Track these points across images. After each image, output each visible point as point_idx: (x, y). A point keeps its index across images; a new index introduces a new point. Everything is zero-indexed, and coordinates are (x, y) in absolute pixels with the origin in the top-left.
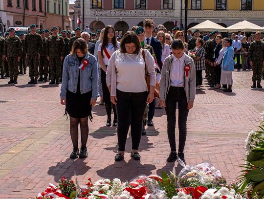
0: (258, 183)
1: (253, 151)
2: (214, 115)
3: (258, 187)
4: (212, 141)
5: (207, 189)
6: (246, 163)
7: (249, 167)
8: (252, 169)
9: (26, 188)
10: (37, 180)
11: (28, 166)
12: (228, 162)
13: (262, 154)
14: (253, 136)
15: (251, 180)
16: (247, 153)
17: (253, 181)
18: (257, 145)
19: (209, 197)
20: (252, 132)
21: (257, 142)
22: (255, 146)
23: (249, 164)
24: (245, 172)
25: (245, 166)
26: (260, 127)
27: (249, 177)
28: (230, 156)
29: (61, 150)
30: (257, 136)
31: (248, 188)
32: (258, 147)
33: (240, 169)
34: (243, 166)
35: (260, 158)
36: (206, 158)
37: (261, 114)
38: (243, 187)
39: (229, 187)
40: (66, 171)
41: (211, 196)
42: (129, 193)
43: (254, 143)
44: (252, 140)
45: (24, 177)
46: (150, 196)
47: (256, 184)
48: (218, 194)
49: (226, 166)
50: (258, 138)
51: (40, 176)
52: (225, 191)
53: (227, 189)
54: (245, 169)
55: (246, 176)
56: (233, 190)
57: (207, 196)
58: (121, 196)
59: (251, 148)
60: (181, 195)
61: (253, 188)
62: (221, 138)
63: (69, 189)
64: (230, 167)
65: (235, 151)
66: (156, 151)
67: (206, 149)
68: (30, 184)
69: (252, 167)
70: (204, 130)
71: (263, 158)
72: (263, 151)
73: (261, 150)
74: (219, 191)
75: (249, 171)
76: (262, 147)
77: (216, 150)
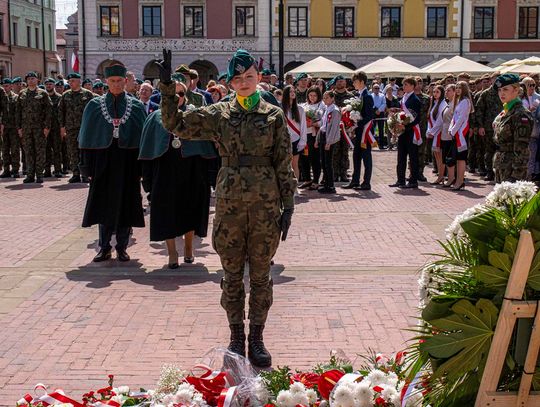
0: (444, 360)
1: (434, 300)
2: (342, 234)
3: (443, 368)
4: (342, 283)
5: (343, 375)
6: (420, 323)
7: (426, 330)
8: (431, 335)
10: (11, 370)
12: (375, 321)
13: (451, 306)
15: (430, 356)
16: (422, 305)
17: (434, 357)
18: (440, 290)
19: (349, 390)
21: (439, 284)
22: (437, 292)
23: (426, 325)
24: (417, 341)
25: (419, 329)
27: (426, 350)
28: (378, 311)
29: (54, 311)
30: (439, 271)
31: (426, 370)
32: (442, 293)
34: (415, 328)
35: (447, 313)
36: (334, 316)
37: (447, 230)
38: (415, 369)
39: (383, 369)
41: (353, 388)
42: (192, 387)
43: (435, 285)
44: (431, 280)
46: (235, 393)
47: (439, 362)
48: (366, 383)
49: (372, 329)
50: (442, 276)
51: (16, 361)
52: (378, 378)
53: (382, 374)
54: (419, 334)
55: (421, 348)
56: (392, 374)
57: (346, 388)
58: (179, 393)
59: (429, 294)
60: (297, 390)
61: (435, 371)
62: (359, 277)
64: (379, 330)
65: (386, 300)
67: (333, 299)
69: (430, 331)
70: (325, 264)
71: (452, 313)
72: (453, 299)
73: (448, 299)
74: (366, 378)
75: (427, 338)
76: (450, 291)
77: (351, 300)
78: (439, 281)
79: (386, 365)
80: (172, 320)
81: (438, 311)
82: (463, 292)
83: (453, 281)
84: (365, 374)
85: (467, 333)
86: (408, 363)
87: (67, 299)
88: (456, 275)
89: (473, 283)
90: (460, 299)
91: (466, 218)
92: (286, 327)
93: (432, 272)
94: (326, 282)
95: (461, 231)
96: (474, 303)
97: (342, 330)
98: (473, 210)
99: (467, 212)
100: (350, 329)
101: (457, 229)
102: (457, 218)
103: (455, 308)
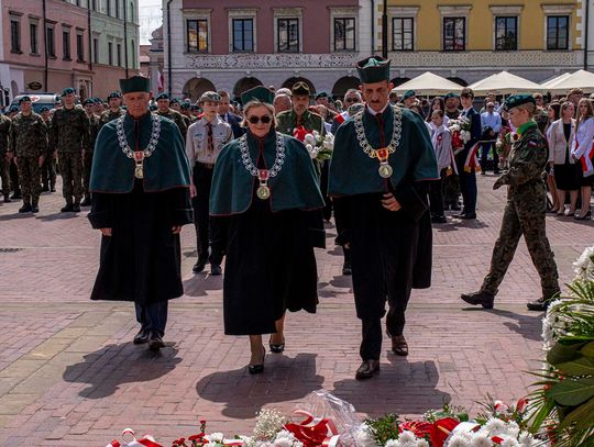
0: (570, 409)
1: (560, 341)
2: (454, 267)
3: (571, 416)
4: (455, 322)
5: (457, 424)
6: (545, 366)
7: (552, 375)
8: (557, 380)
9: (72, 431)
10: (95, 414)
12: (492, 364)
13: (579, 349)
15: (556, 404)
16: (546, 347)
17: (561, 405)
18: (567, 330)
19: (465, 440)
20: (557, 302)
21: (566, 324)
22: (564, 332)
23: (552, 369)
24: (543, 386)
25: (544, 373)
27: (552, 396)
28: (495, 353)
30: (566, 310)
31: (552, 419)
32: (569, 334)
33: (536, 379)
34: (539, 372)
35: (575, 356)
37: (575, 264)
38: (540, 418)
39: (502, 417)
40: (153, 395)
41: (469, 438)
42: (292, 435)
43: (562, 325)
44: (557, 320)
45: (67, 409)
46: (338, 442)
47: (565, 411)
48: (483, 433)
49: (488, 373)
50: (569, 315)
51: (100, 404)
52: (497, 427)
53: (502, 422)
54: (543, 379)
55: (546, 395)
56: (513, 423)
57: (461, 438)
58: (277, 441)
59: (554, 335)
60: (406, 440)
61: (561, 420)
64: (496, 375)
65: (505, 341)
66: (339, 347)
67: (445, 340)
68: (80, 423)
69: (556, 376)
70: (435, 301)
71: (581, 356)
72: (582, 341)
73: (576, 341)
74: (484, 427)
75: (552, 383)
76: (579, 332)
77: (465, 341)
78: (566, 320)
79: (506, 414)
81: (565, 353)
83: (582, 320)
84: (483, 423)
86: (531, 411)
88: (586, 314)
90: (590, 341)
93: (558, 311)
94: (436, 321)
95: (590, 265)
97: (455, 374)
100: (464, 373)
101: (587, 263)
102: (587, 250)
103: (585, 351)
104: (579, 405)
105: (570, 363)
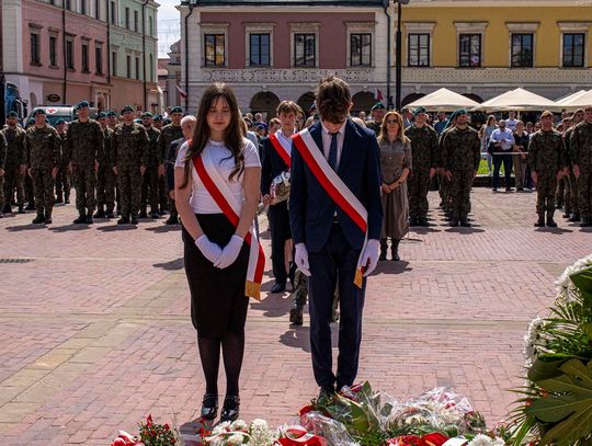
0: (551, 425)
1: (540, 359)
2: (459, 284)
3: (552, 433)
4: (456, 338)
5: (446, 439)
6: (526, 383)
7: (533, 392)
8: (538, 397)
9: (71, 440)
10: (94, 423)
11: (75, 394)
12: (490, 381)
13: (559, 366)
14: (539, 327)
16: (528, 363)
17: (542, 422)
18: (548, 348)
20: (538, 319)
21: (547, 341)
22: (545, 349)
24: (524, 403)
25: (525, 390)
26: (555, 310)
27: (535, 414)
28: (492, 369)
29: (142, 362)
30: (547, 327)
31: (530, 436)
32: (551, 351)
33: (515, 397)
34: (520, 389)
35: (556, 373)
36: (443, 374)
37: (556, 282)
38: (522, 434)
39: (491, 435)
43: (543, 342)
44: (538, 337)
45: (66, 418)
47: (547, 427)
49: (485, 390)
50: (551, 333)
51: (100, 414)
52: (484, 443)
53: (488, 439)
54: (526, 396)
55: (526, 410)
56: (500, 440)
59: (536, 352)
61: (542, 436)
62: (475, 332)
63: (160, 441)
64: (493, 391)
65: (504, 357)
67: (444, 355)
68: (79, 433)
69: (538, 393)
70: (438, 317)
71: (562, 373)
72: (561, 358)
73: (555, 358)
74: (470, 443)
75: (533, 400)
76: (559, 350)
77: (464, 357)
78: (548, 337)
80: (267, 374)
81: (545, 370)
82: (574, 350)
83: (563, 338)
84: (470, 439)
85: (578, 396)
87: (156, 349)
88: (566, 332)
89: (585, 341)
90: (570, 358)
91: (578, 270)
92: (391, 384)
94: (437, 337)
95: (571, 284)
96: (585, 363)
98: (584, 260)
99: (578, 263)
100: (461, 389)
101: (567, 281)
102: (567, 269)
103: (564, 368)
104: (558, 422)
105: (550, 380)
